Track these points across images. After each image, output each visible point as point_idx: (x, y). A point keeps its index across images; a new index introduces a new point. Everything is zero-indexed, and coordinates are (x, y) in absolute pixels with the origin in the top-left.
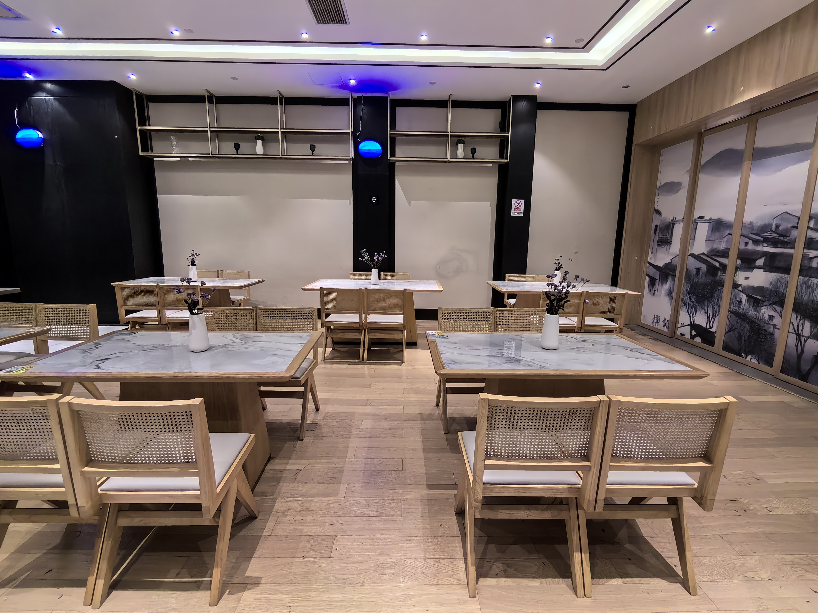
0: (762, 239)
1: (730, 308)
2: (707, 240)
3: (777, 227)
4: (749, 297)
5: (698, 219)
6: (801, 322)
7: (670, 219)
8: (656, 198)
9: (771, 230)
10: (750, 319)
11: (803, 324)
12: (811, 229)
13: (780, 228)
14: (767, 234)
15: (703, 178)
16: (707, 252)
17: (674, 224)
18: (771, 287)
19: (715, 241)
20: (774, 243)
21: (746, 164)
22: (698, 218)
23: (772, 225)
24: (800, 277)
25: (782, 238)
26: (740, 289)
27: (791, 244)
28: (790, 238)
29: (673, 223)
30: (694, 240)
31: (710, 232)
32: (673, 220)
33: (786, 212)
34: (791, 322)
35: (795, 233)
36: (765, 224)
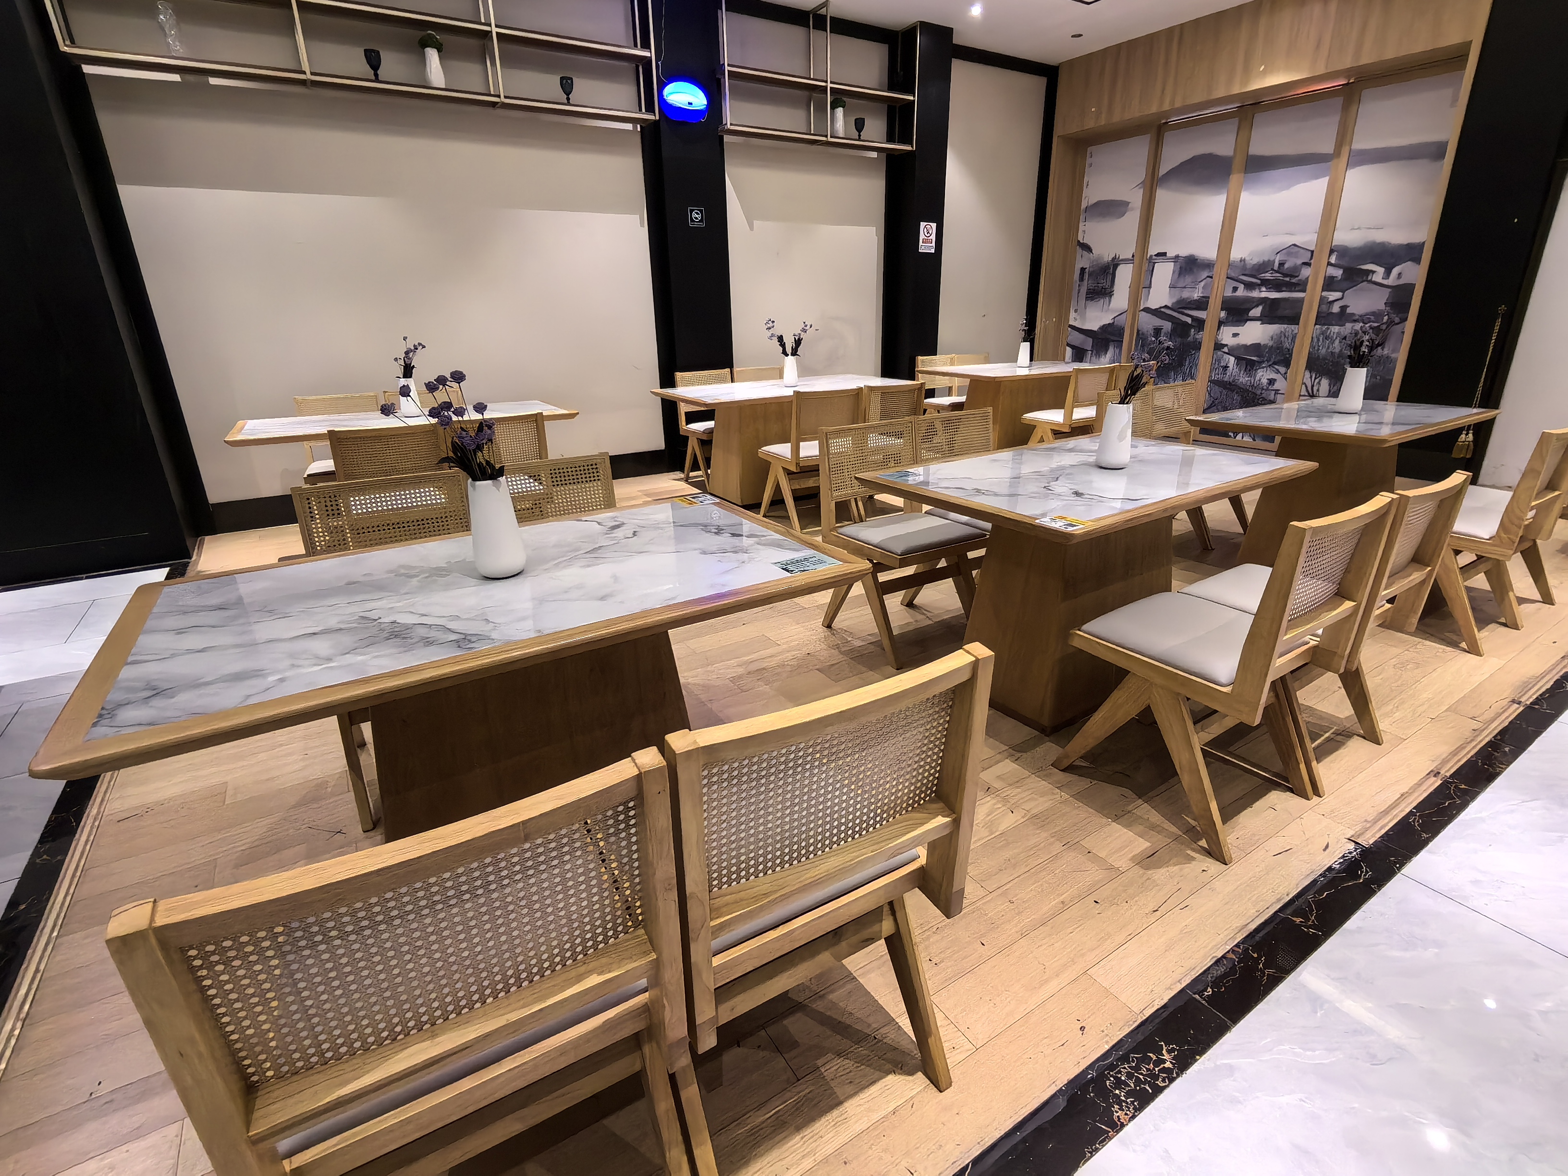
0: (1259, 282)
1: (1210, 376)
2: (1172, 287)
3: (1281, 264)
4: (1239, 359)
5: (1154, 257)
6: (1317, 380)
7: (1107, 257)
8: (1081, 224)
9: (1272, 269)
10: (1241, 388)
11: (1319, 383)
12: (1332, 265)
13: (1286, 266)
14: (1267, 274)
15: (1161, 195)
16: (1173, 304)
17: (1116, 266)
18: (1271, 343)
19: (1185, 287)
20: (1276, 286)
21: (1235, 178)
22: (1155, 255)
23: (1274, 261)
24: (1317, 326)
25: (1287, 279)
26: (1226, 350)
27: (1301, 286)
28: (1300, 278)
29: (1115, 263)
30: (1150, 287)
31: (1176, 275)
32: (1114, 259)
33: (1295, 245)
34: (1304, 383)
35: (1306, 272)
36: (1264, 262)
